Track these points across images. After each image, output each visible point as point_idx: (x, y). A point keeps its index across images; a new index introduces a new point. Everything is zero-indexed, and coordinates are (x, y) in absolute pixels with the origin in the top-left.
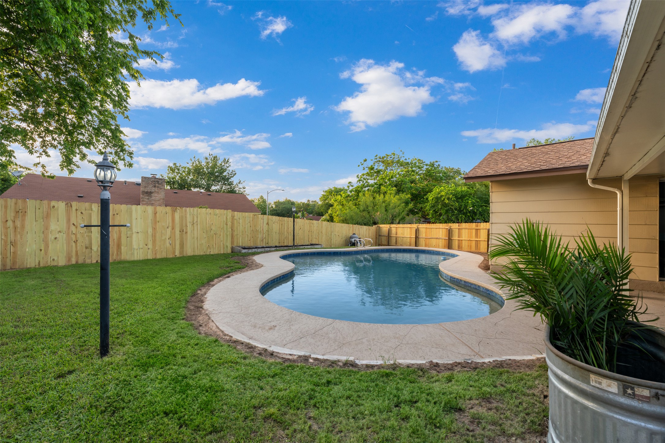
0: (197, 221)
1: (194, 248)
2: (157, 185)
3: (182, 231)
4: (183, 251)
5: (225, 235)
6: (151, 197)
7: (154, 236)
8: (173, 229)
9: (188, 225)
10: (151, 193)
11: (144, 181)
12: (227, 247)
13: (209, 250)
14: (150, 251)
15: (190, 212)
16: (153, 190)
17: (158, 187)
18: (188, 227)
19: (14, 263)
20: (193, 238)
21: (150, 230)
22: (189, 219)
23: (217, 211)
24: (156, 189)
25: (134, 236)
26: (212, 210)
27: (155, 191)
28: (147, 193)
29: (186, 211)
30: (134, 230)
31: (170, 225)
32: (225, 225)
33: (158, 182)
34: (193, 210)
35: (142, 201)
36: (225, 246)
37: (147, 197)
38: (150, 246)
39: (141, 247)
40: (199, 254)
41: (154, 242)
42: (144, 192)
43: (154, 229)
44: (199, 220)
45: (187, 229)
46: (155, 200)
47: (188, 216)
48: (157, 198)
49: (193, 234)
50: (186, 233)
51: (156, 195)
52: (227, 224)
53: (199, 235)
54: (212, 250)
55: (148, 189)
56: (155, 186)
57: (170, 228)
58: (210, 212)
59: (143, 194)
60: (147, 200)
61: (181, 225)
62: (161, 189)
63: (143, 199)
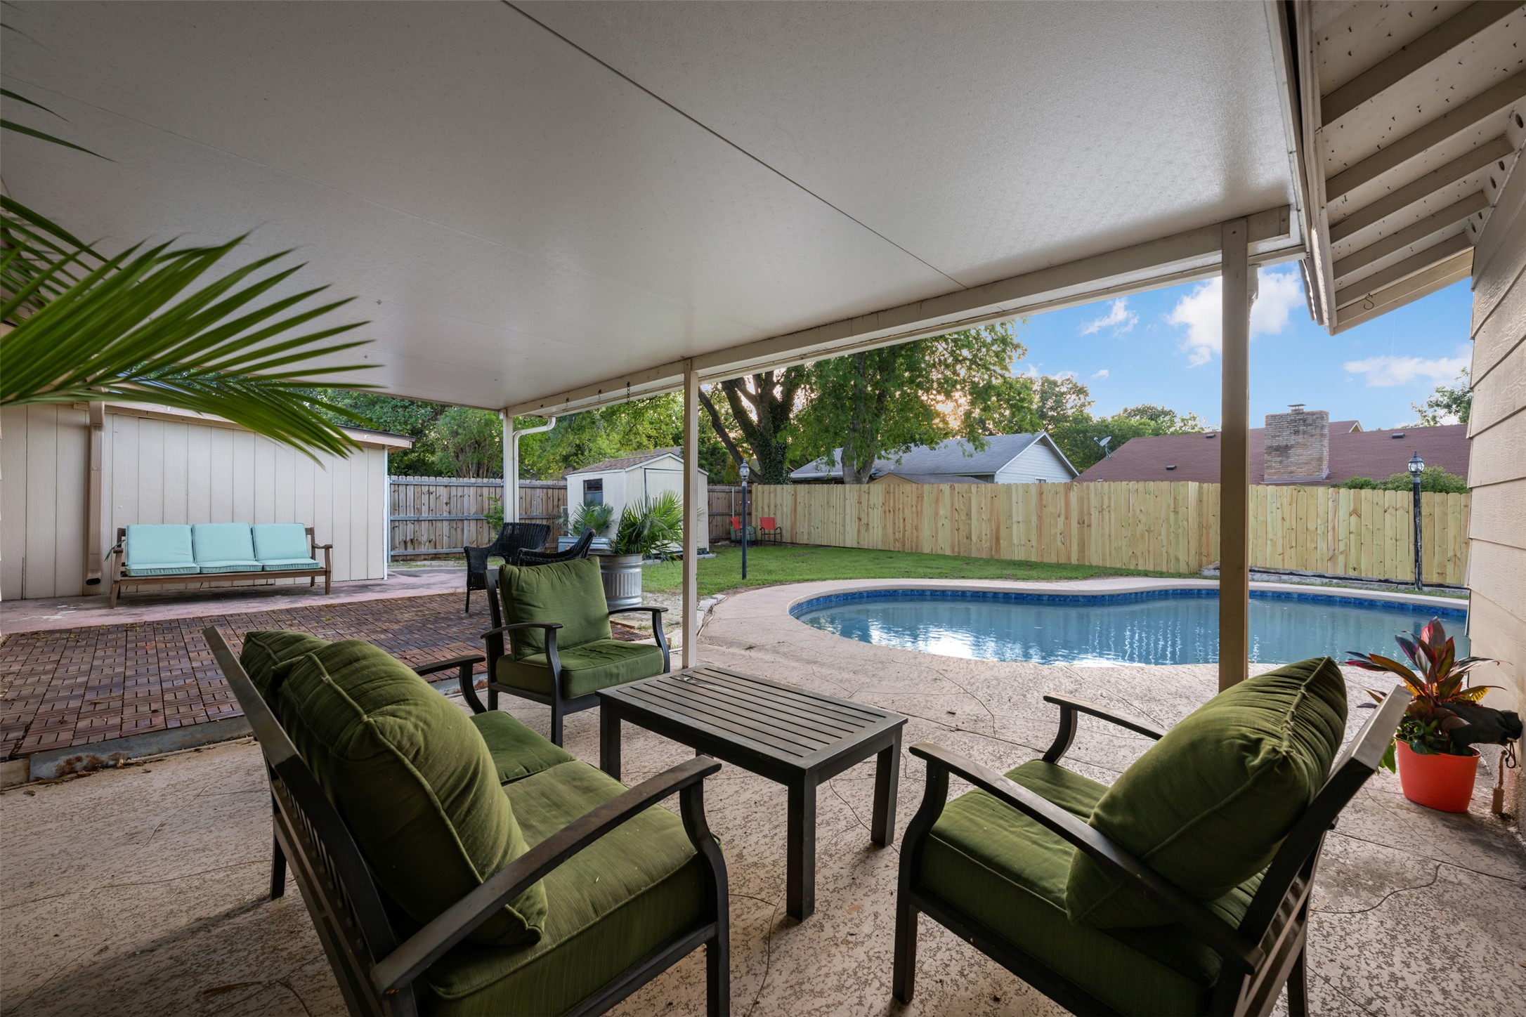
0: (1109, 506)
1: (1104, 555)
2: (1301, 428)
3: (1081, 522)
4: (1084, 556)
5: (1172, 536)
6: (1288, 458)
7: (1039, 528)
8: (1066, 518)
9: (1093, 511)
10: (1287, 448)
11: (1270, 424)
12: (1177, 560)
13: (1134, 562)
14: (1034, 550)
15: (1096, 489)
16: (1292, 440)
17: (1304, 432)
18: (1093, 517)
19: (917, 547)
20: (1103, 535)
21: (1034, 519)
22: (1094, 501)
23: (1151, 485)
24: (1300, 439)
25: (1015, 526)
26: (1141, 484)
27: (1298, 443)
28: (1277, 449)
29: (1088, 488)
30: (1015, 519)
31: (1063, 511)
32: (1172, 515)
33: (1305, 421)
34: (1102, 487)
35: (1269, 467)
36: (1172, 558)
37: (1279, 459)
38: (1034, 543)
39: (1023, 543)
40: (1113, 566)
41: (1040, 536)
42: (1271, 447)
43: (1040, 517)
44: (1112, 504)
45: (1090, 519)
46: (1297, 464)
47: (1092, 496)
48: (1304, 459)
49: (1103, 529)
50: (1089, 526)
51: (1299, 451)
52: (1176, 512)
53: (1113, 530)
54: (1141, 562)
55: (1281, 441)
56: (1296, 432)
57: (1063, 517)
58: (1136, 487)
59: (1269, 454)
60: (1278, 466)
61: (1081, 512)
62: (1312, 436)
63: (1269, 464)
